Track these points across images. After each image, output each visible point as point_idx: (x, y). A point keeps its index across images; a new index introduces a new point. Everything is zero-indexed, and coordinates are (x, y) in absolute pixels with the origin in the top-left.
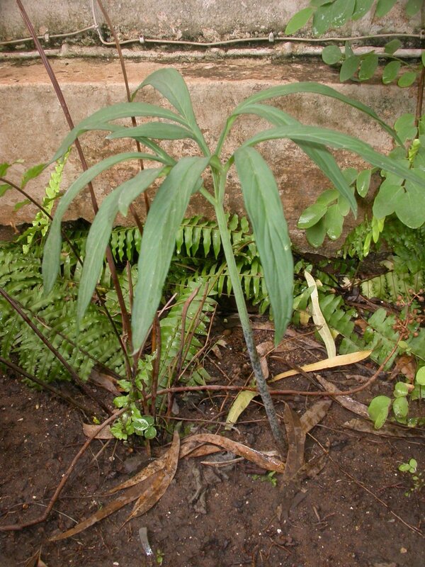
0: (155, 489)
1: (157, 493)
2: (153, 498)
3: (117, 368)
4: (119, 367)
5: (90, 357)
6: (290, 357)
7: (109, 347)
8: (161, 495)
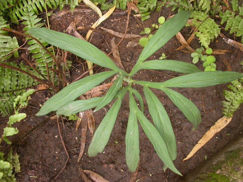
0: (90, 118)
1: (92, 120)
2: (93, 122)
3: (34, 84)
4: (34, 82)
5: (21, 89)
6: (84, 23)
7: (24, 79)
8: (94, 119)
